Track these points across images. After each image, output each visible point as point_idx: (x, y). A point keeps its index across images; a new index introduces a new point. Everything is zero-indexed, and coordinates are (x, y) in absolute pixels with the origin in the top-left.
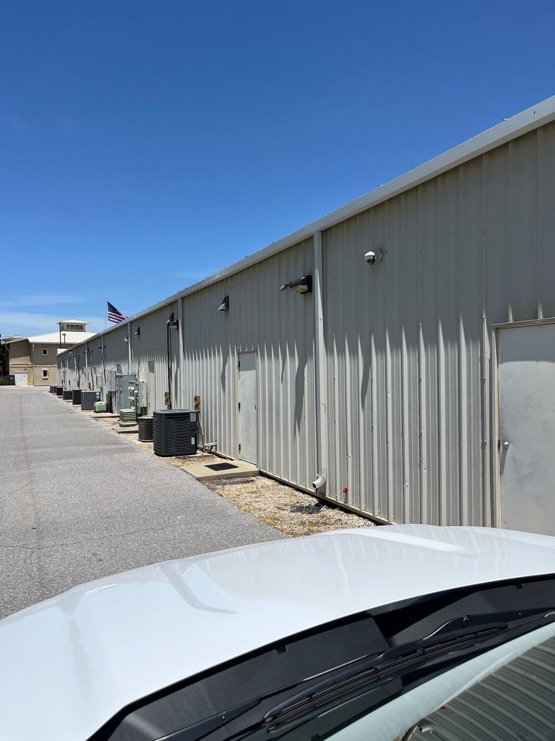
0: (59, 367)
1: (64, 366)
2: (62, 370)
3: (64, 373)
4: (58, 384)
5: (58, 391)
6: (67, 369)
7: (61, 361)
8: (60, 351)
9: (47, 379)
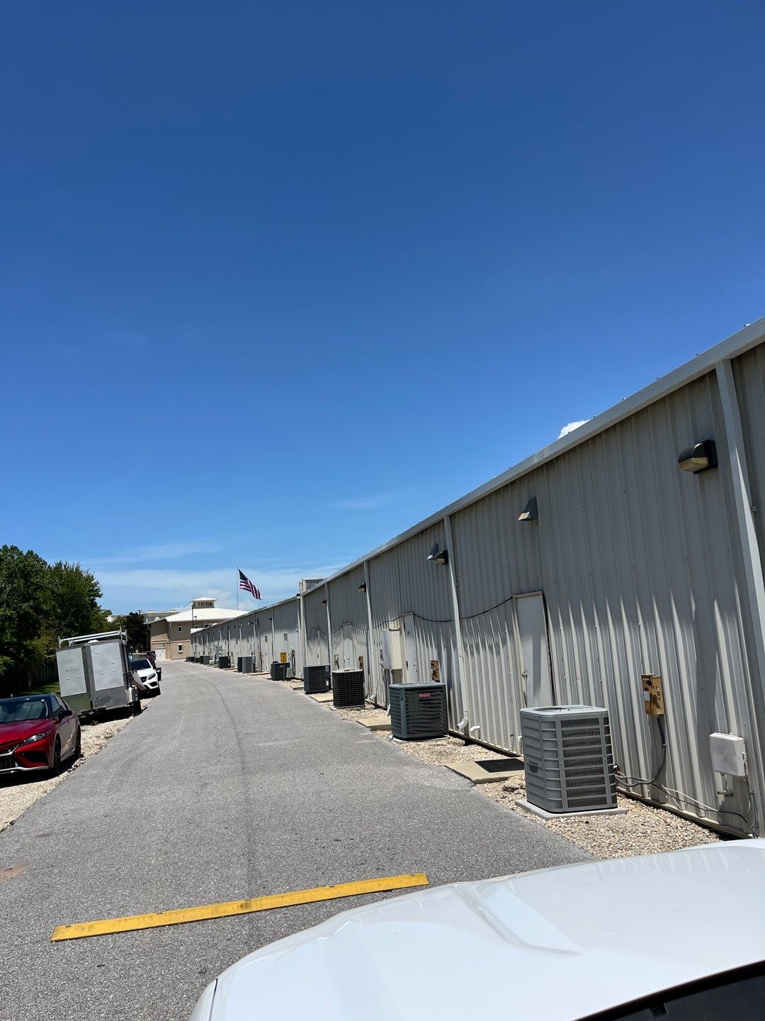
0: (192, 643)
1: (196, 642)
2: (194, 645)
3: (196, 646)
4: (192, 655)
5: (192, 659)
6: (197, 644)
7: (194, 638)
8: (193, 631)
9: (182, 653)
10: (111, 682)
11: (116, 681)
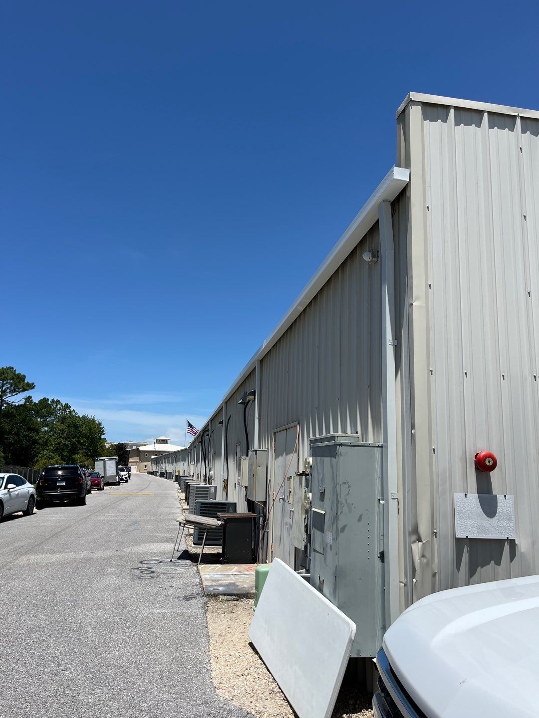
0: (151, 464)
3: (153, 466)
4: (150, 471)
7: (153, 461)
8: (153, 457)
9: (145, 469)
10: (112, 474)
11: (113, 473)
